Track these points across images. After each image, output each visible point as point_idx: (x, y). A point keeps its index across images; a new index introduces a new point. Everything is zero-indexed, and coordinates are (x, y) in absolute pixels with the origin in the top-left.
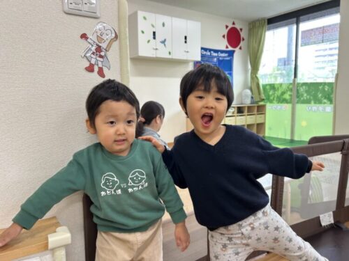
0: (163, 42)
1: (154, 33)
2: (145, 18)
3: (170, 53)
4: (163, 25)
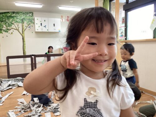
0: (45, 26)
1: (41, 24)
2: (37, 19)
3: (48, 30)
4: (45, 21)
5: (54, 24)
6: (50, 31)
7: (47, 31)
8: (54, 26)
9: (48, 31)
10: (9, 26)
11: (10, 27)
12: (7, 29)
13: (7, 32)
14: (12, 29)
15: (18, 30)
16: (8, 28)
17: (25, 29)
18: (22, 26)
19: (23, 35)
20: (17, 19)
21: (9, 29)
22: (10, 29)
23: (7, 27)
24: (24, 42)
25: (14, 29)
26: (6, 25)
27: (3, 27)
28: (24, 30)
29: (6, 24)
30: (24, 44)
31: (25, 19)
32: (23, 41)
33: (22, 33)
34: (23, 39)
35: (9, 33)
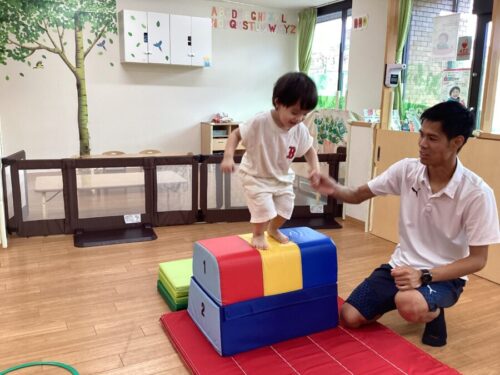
0: (158, 45)
4: (158, 24)
5: (189, 38)
7: (165, 62)
8: (190, 44)
9: (168, 62)
10: (27, 38)
11: (32, 41)
12: (24, 49)
13: (23, 59)
14: (40, 48)
15: (61, 54)
16: (27, 44)
17: (85, 50)
18: (77, 41)
19: (79, 71)
20: (57, 12)
21: (29, 49)
22: (33, 50)
23: (22, 42)
24: (83, 98)
25: (48, 49)
26: (16, 33)
27: (6, 42)
28: (81, 56)
29: (18, 29)
30: (84, 103)
31: (85, 14)
32: (80, 95)
33: (74, 64)
34: (79, 86)
35: (29, 64)
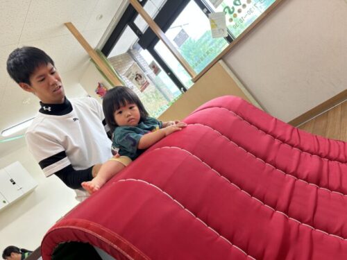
5: (12, 181)
6: (10, 200)
7: (5, 205)
8: (14, 183)
9: (7, 204)
